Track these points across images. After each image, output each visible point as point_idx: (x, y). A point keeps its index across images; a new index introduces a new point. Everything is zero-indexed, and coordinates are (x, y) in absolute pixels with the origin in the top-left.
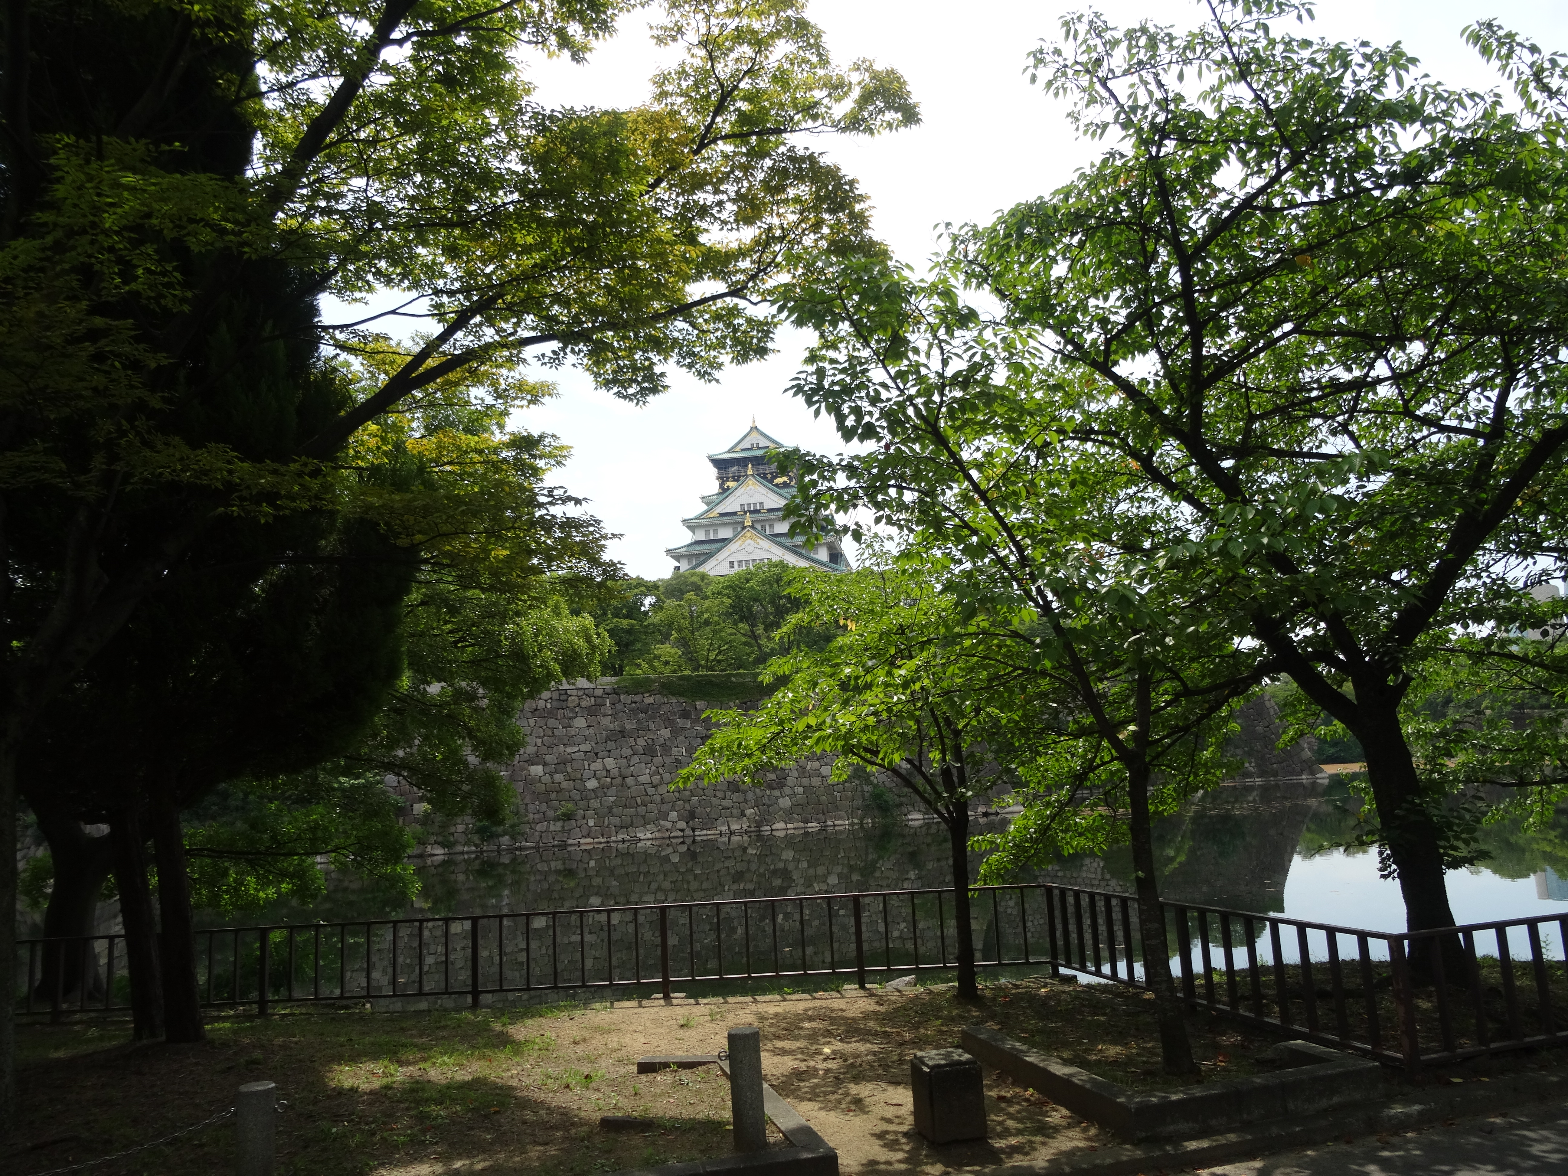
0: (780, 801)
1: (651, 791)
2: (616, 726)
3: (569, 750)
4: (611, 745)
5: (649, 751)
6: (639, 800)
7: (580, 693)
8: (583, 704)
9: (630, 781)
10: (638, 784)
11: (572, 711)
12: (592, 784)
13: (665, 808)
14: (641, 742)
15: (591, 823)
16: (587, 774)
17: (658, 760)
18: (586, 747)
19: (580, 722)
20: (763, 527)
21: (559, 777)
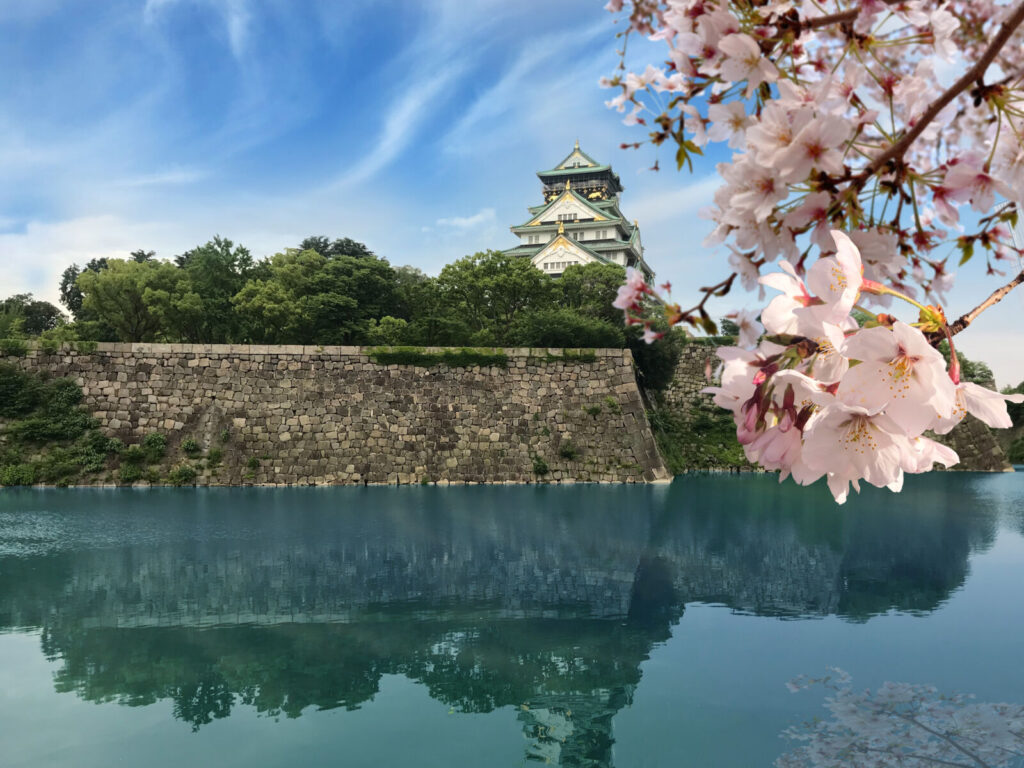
0: (449, 460)
1: (335, 445)
2: (316, 388)
3: (271, 406)
4: (308, 405)
5: (342, 412)
6: (323, 452)
7: (290, 358)
8: (291, 368)
9: (319, 436)
10: (325, 438)
11: (280, 373)
12: (285, 437)
13: (345, 460)
14: (336, 403)
15: (277, 470)
16: (282, 428)
17: (347, 419)
18: (287, 405)
19: (285, 384)
20: (576, 235)
21: (258, 429)
